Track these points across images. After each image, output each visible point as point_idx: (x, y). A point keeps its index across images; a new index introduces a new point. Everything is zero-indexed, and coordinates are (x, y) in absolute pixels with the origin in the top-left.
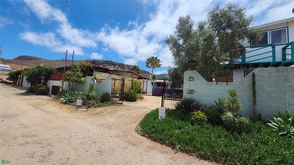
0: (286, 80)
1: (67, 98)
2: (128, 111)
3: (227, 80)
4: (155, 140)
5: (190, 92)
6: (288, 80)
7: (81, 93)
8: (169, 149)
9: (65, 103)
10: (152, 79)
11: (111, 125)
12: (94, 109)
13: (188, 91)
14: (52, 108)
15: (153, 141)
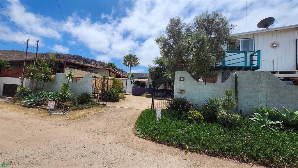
0: (259, 82)
1: (32, 100)
2: (116, 113)
3: (214, 80)
4: (160, 142)
5: (181, 92)
6: (260, 82)
7: (51, 93)
8: (177, 150)
9: (30, 106)
10: (131, 78)
11: (104, 130)
12: (72, 112)
13: (179, 91)
14: (11, 113)
15: (159, 143)
